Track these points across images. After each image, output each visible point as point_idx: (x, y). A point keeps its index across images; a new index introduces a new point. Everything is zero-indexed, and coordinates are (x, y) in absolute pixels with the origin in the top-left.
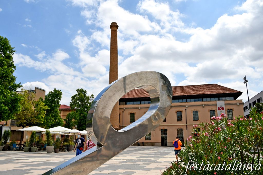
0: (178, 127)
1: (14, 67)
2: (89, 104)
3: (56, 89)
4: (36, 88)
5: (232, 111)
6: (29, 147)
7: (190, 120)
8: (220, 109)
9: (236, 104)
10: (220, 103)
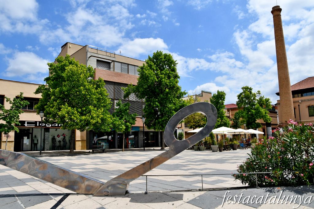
1: (179, 78)
2: (256, 101)
3: (219, 91)
4: (202, 92)
6: (198, 147)
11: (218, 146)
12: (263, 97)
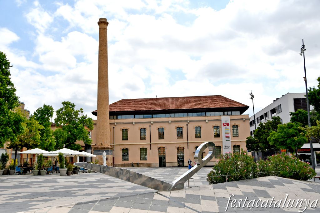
0: (178, 146)
2: (77, 120)
3: (46, 105)
5: (238, 128)
6: (38, 171)
7: (191, 137)
8: (225, 125)
9: (243, 119)
10: (225, 119)
11: (66, 169)
12: (86, 116)
